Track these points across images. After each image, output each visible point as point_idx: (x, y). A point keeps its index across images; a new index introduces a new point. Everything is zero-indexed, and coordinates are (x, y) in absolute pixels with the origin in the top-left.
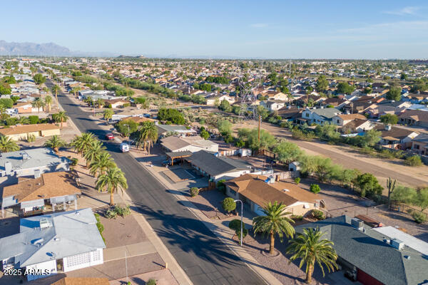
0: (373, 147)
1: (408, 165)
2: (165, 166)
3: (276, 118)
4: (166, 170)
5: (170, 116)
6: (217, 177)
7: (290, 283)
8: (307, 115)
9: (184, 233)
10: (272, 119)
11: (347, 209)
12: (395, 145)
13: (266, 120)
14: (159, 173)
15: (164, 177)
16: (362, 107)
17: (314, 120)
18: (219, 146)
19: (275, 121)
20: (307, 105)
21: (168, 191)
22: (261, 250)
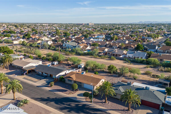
0: (97, 55)
1: (112, 60)
2: (24, 75)
3: (53, 47)
4: (25, 76)
5: (5, 50)
6: (57, 76)
7: (124, 113)
8: (65, 45)
9: (69, 105)
10: (51, 48)
11: (112, 79)
12: (102, 54)
13: (49, 49)
14: (23, 78)
15: (28, 80)
16: (80, 41)
17: (68, 47)
18: (42, 62)
19: (53, 48)
20: (59, 41)
21: (37, 87)
22: (102, 102)
